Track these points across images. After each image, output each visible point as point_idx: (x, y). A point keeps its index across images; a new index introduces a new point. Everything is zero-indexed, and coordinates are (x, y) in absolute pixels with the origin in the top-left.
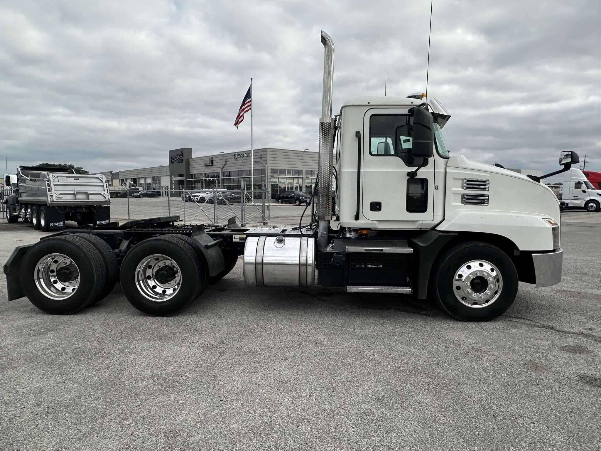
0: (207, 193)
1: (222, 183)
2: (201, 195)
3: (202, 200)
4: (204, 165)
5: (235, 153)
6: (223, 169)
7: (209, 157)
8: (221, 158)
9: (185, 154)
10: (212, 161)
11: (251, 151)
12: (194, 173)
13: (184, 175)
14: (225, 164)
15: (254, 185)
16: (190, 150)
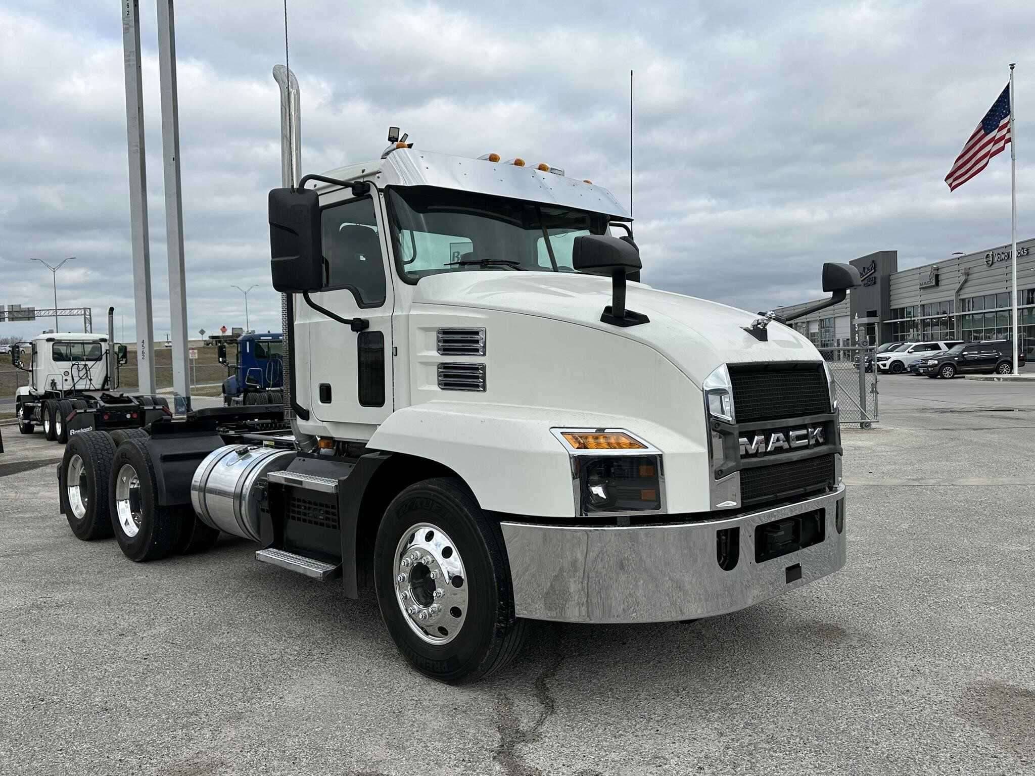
0: (908, 352)
1: (958, 326)
2: (894, 356)
3: (897, 368)
4: (918, 287)
5: (989, 251)
6: (962, 292)
7: (931, 267)
8: (956, 268)
9: (879, 267)
10: (937, 276)
11: (1011, 245)
12: (902, 306)
13: (879, 313)
14: (966, 281)
15: (1019, 328)
16: (890, 257)
